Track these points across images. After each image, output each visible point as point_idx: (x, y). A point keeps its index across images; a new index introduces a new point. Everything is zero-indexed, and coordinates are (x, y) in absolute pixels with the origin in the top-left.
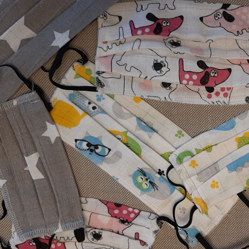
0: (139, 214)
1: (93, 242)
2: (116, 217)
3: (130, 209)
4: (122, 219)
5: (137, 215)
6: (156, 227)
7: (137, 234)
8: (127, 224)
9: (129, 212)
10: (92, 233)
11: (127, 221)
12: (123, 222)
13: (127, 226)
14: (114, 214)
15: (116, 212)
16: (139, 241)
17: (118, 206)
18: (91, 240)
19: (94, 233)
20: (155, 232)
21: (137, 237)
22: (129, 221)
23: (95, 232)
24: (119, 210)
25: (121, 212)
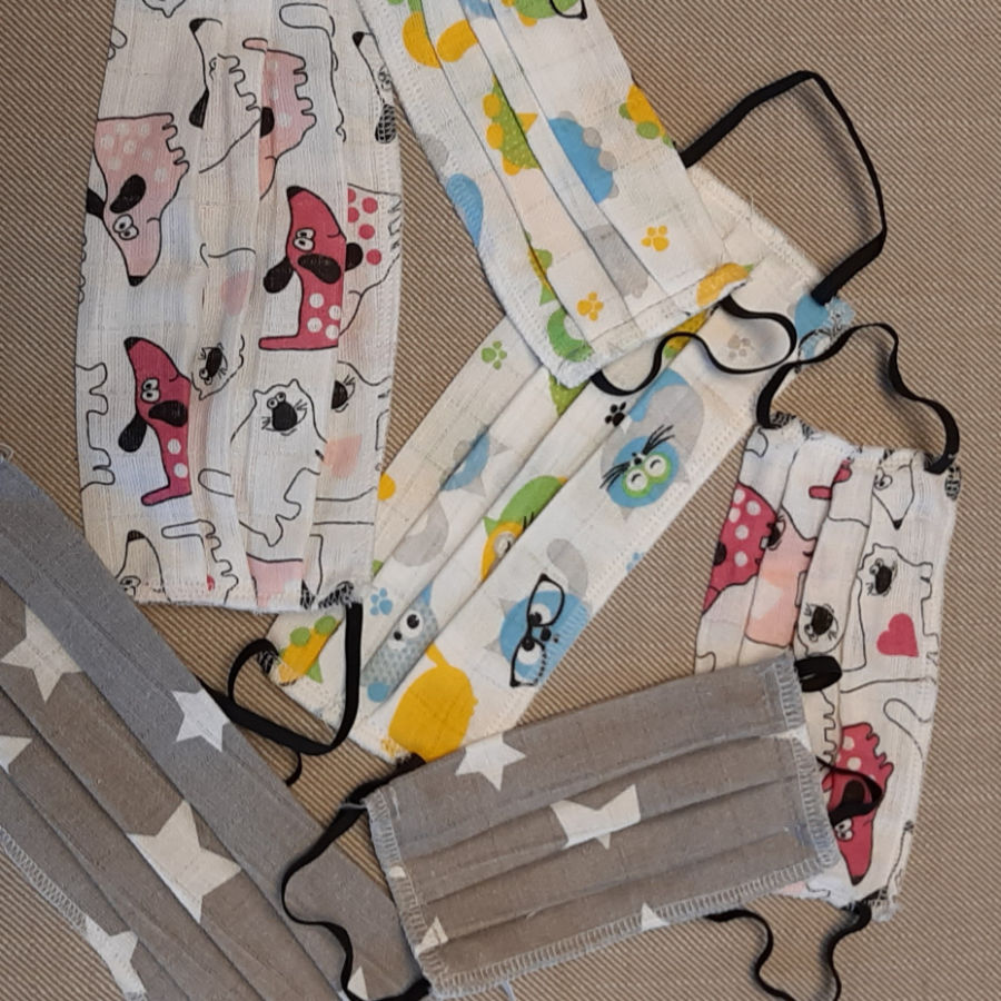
0: (750, 488)
1: (839, 636)
2: (758, 562)
3: (734, 515)
4: (765, 542)
5: (752, 493)
6: (793, 430)
7: (815, 492)
8: (780, 526)
9: (745, 518)
10: (811, 636)
11: (772, 526)
12: (774, 537)
13: (789, 525)
14: (748, 565)
15: (741, 559)
16: (838, 487)
17: (722, 554)
18: (834, 641)
19: (811, 631)
20: (807, 432)
21: (823, 493)
22: (770, 518)
23: (807, 627)
24: (735, 552)
25: (741, 545)
